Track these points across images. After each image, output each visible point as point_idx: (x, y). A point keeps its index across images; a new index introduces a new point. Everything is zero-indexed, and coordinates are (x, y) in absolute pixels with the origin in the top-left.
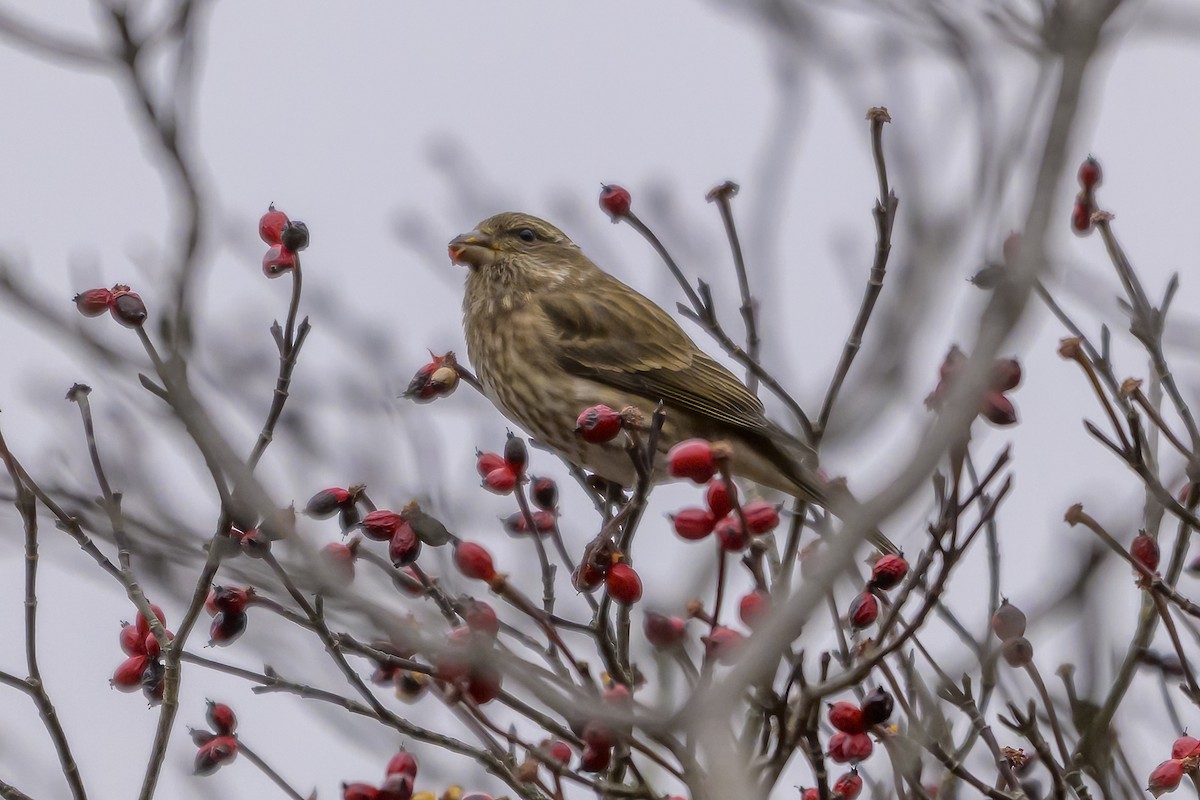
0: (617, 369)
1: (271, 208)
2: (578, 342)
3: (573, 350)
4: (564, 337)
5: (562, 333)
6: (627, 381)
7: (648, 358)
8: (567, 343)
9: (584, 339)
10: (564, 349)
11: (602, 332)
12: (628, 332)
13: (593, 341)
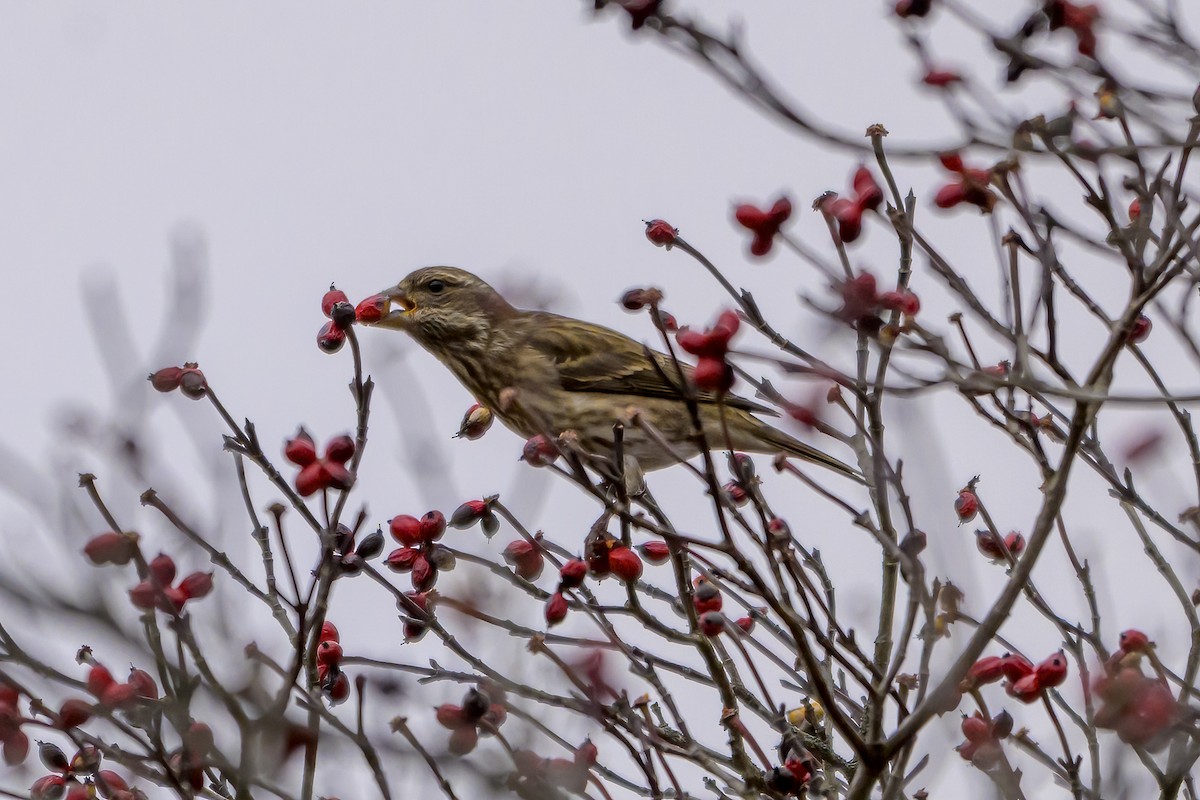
0: (607, 378)
1: (332, 287)
2: (569, 363)
3: (568, 371)
4: (558, 361)
5: (555, 359)
6: (617, 385)
7: (630, 364)
8: (562, 365)
9: (573, 359)
10: (561, 372)
11: (586, 351)
12: (608, 348)
13: (582, 360)
